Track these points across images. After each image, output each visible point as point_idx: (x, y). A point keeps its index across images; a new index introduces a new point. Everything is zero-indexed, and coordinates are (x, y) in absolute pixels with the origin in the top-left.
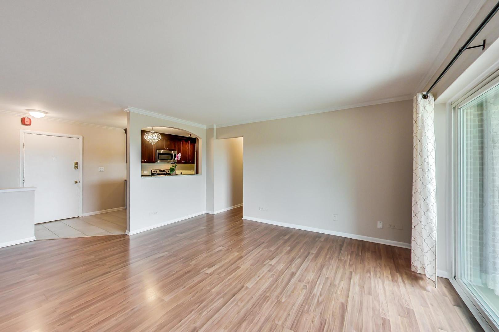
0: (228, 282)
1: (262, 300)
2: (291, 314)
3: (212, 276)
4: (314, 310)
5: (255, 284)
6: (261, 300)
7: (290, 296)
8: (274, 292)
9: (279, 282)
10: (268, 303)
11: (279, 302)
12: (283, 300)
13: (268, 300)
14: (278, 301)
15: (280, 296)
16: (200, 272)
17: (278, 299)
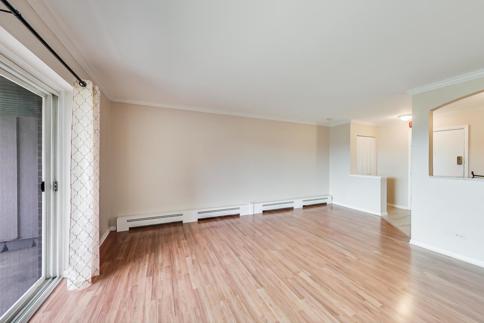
0: (275, 280)
1: (234, 289)
2: (206, 297)
3: (293, 274)
4: (190, 316)
5: (259, 295)
6: (235, 287)
7: (222, 311)
8: (237, 304)
9: (248, 318)
10: (229, 292)
11: (223, 298)
12: (222, 303)
13: (231, 293)
14: (225, 299)
15: (229, 304)
16: (303, 270)
17: (227, 300)
